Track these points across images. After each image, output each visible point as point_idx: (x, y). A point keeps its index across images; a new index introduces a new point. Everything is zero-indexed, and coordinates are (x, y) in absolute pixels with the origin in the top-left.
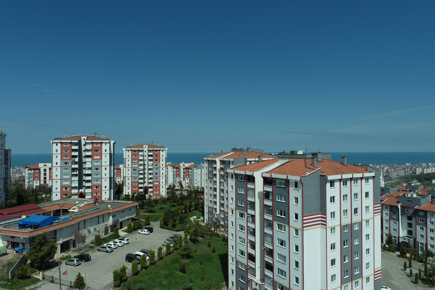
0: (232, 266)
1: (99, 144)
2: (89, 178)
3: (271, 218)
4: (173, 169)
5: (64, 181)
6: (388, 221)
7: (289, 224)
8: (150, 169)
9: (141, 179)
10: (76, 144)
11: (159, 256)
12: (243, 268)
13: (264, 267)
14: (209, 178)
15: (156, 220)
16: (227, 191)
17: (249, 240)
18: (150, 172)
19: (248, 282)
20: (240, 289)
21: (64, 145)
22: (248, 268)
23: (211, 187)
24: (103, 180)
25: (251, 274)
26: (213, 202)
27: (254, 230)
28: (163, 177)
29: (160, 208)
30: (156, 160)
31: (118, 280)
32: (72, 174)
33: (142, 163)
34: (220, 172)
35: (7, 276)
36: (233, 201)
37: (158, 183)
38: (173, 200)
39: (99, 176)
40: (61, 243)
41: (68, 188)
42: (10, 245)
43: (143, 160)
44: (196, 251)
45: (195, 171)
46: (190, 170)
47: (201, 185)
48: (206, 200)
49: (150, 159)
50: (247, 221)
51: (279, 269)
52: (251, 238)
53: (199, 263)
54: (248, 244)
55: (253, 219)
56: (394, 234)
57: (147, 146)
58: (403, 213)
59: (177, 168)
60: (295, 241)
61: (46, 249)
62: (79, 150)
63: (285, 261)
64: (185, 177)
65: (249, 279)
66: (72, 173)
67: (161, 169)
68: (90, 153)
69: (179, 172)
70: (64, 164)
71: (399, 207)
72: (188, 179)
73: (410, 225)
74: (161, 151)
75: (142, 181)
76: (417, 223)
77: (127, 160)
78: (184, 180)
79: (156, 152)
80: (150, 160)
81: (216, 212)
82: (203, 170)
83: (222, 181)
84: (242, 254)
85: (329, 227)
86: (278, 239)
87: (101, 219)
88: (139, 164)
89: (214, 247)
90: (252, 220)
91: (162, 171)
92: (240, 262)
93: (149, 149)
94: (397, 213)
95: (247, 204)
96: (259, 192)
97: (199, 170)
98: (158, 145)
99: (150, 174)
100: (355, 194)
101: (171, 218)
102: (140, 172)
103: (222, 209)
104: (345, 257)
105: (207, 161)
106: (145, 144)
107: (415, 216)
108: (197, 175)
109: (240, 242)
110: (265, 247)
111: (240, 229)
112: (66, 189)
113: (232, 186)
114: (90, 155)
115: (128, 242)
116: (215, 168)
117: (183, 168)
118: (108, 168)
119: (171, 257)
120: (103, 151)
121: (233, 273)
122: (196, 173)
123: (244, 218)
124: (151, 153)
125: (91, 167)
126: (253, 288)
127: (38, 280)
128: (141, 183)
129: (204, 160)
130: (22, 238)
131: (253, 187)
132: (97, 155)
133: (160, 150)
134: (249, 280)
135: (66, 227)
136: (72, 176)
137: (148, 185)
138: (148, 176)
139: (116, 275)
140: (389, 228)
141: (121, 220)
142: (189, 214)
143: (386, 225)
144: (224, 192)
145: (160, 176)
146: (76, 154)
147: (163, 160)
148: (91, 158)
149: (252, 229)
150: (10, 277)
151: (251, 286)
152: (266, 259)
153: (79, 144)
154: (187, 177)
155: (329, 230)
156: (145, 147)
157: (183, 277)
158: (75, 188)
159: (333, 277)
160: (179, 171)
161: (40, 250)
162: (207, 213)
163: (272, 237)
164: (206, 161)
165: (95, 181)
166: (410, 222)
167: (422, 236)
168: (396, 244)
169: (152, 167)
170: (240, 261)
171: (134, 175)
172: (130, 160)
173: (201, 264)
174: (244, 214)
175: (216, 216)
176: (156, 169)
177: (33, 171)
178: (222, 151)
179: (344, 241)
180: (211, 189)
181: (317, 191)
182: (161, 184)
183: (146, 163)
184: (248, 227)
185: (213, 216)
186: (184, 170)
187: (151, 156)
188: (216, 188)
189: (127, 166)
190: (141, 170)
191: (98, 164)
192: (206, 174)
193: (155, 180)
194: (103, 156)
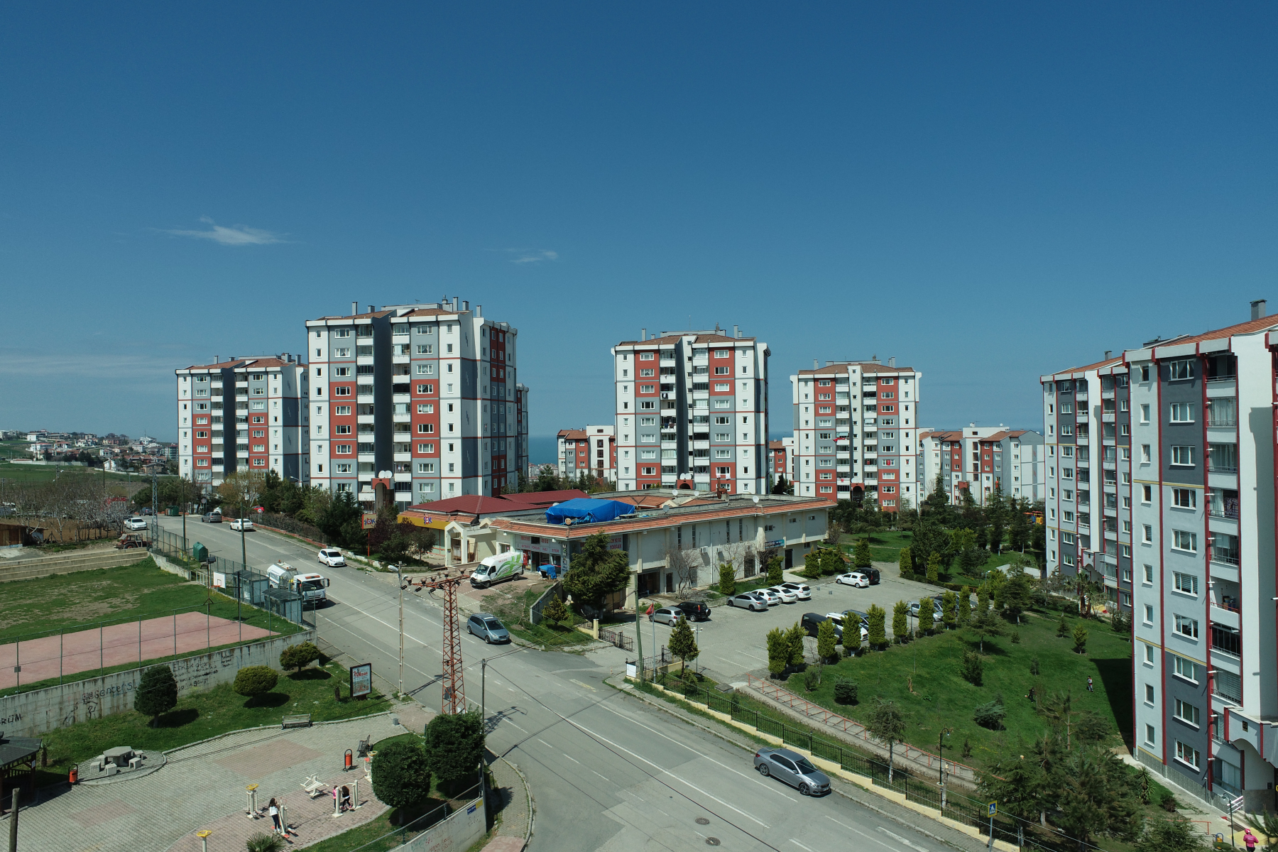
0: (1146, 674)
1: (726, 353)
2: (702, 445)
4: (939, 446)
5: (644, 452)
8: (869, 435)
9: (843, 462)
10: (670, 355)
11: (897, 629)
12: (1191, 678)
14: (1060, 438)
15: (889, 559)
16: (1130, 474)
17: (1214, 579)
18: (869, 442)
19: (1212, 723)
20: (1180, 751)
21: (642, 357)
22: (1210, 677)
23: (1068, 470)
24: (740, 450)
25: (1223, 695)
26: (1078, 518)
27: (1236, 541)
28: (908, 458)
29: (900, 537)
30: (888, 408)
31: (782, 658)
32: (661, 433)
33: (844, 415)
34: (1102, 413)
35: (526, 617)
36: (1148, 454)
37: (892, 477)
38: (941, 515)
39: (727, 440)
40: (640, 571)
41: (653, 469)
42: (530, 561)
43: (847, 407)
44: (1015, 639)
45: (1014, 450)
46: (995, 449)
47: (1035, 495)
48: (1053, 511)
49: (867, 406)
50: (1207, 514)
52: (1224, 571)
53: (1028, 671)
54: (1212, 593)
55: (1229, 507)
57: (858, 368)
59: (953, 443)
61: (604, 569)
62: (678, 371)
64: (980, 471)
65: (1215, 713)
66: (663, 431)
67: (902, 433)
68: (703, 378)
69: (960, 455)
70: (643, 407)
72: (991, 476)
74: (902, 382)
75: (845, 469)
77: (802, 408)
78: (976, 478)
79: (888, 382)
80: (869, 408)
81: (1089, 548)
82: (1040, 448)
83: (1109, 442)
84: (1186, 630)
87: (734, 530)
88: (837, 419)
89: (1079, 633)
90: (1226, 509)
91: (904, 442)
92: (1178, 659)
93: (865, 375)
95: (1206, 456)
96: (1252, 409)
97: (1027, 450)
98: (893, 364)
99: (870, 448)
101: (935, 550)
102: (840, 443)
103: (1110, 536)
105: (1054, 386)
106: (852, 363)
108: (1019, 465)
109: (1180, 591)
111: (1177, 545)
112: (649, 471)
113: (1146, 407)
114: (704, 384)
115: (808, 594)
116: (1084, 405)
117: (974, 443)
118: (751, 417)
119: (936, 641)
120: (739, 372)
121: (1151, 697)
123: (1194, 506)
124: (871, 388)
125: (708, 414)
126: (1232, 738)
127: (588, 639)
128: (843, 475)
129: (1043, 383)
130: (553, 540)
131: (1229, 392)
132: (722, 383)
133: (897, 378)
134: (1216, 718)
135: (650, 532)
136: (661, 440)
137: (864, 481)
138: (863, 453)
139: (775, 643)
141: (788, 543)
142: (994, 557)
144: (1116, 479)
145: (899, 456)
146: (671, 379)
147: (907, 409)
148: (707, 391)
149: (1227, 540)
150: (531, 621)
151: (1223, 737)
153: (677, 353)
154: (987, 469)
156: (854, 371)
157: (974, 692)
158: (670, 469)
160: (960, 451)
161: (592, 570)
162: (1054, 552)
164: (1051, 385)
165: (718, 452)
169: (874, 429)
170: (1179, 655)
171: (822, 451)
172: (811, 408)
173: (1033, 673)
174: (1194, 493)
175: (1087, 561)
176: (888, 434)
177: (574, 444)
178: (1106, 353)
180: (1068, 476)
182: (903, 478)
183: (856, 417)
184: (1208, 533)
185: (1076, 563)
186: (977, 449)
187: (872, 395)
188: (1089, 469)
189: (802, 425)
190: (841, 438)
191: (726, 406)
192: (1052, 427)
193: (883, 465)
194: (738, 384)
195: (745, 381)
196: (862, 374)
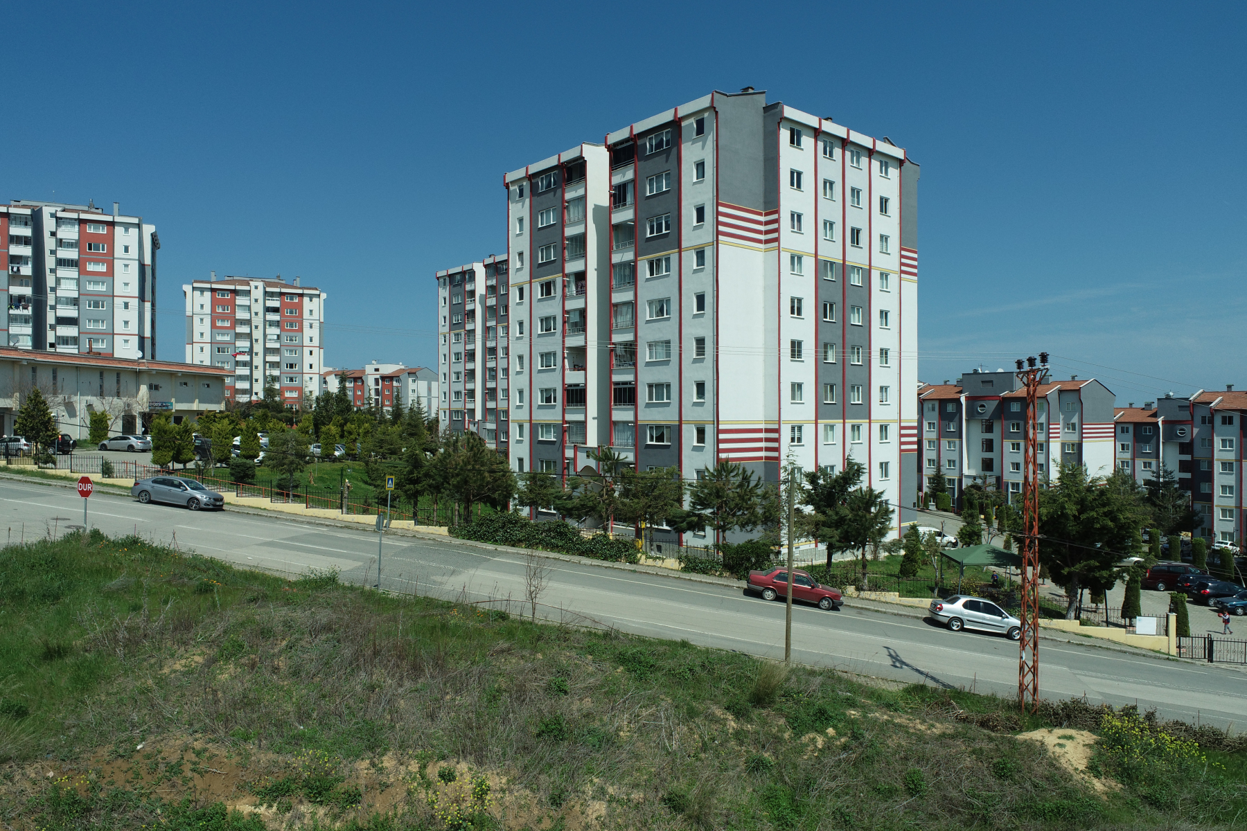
0: (518, 450)
1: (103, 229)
2: (68, 331)
3: (629, 256)
6: (934, 442)
7: (679, 246)
8: (272, 351)
9: (241, 378)
10: (23, 221)
12: (551, 437)
13: (611, 403)
14: (453, 326)
16: (507, 348)
17: (569, 348)
18: (270, 358)
19: (565, 468)
22: (564, 431)
23: (458, 354)
24: (118, 340)
25: (573, 443)
26: (465, 395)
27: (583, 313)
28: (311, 376)
30: (291, 325)
32: (9, 315)
33: (244, 329)
34: (486, 299)
36: (522, 259)
37: (295, 395)
39: (102, 327)
43: (248, 322)
45: (411, 385)
46: (395, 384)
48: (445, 393)
49: (270, 322)
50: (564, 297)
51: (650, 386)
52: (574, 340)
54: (566, 361)
56: (950, 474)
57: (261, 285)
58: (972, 415)
59: (355, 379)
60: (694, 284)
62: (36, 241)
63: (668, 355)
64: (380, 405)
65: (567, 459)
66: (11, 312)
67: (306, 351)
68: (72, 254)
69: (363, 390)
71: (963, 400)
73: (989, 445)
74: (306, 300)
75: (245, 385)
76: (1004, 436)
77: (196, 320)
79: (292, 299)
80: (272, 323)
81: (474, 418)
84: (548, 399)
85: (786, 250)
86: (650, 303)
87: (110, 382)
88: (236, 334)
90: (577, 289)
91: (307, 359)
92: (542, 425)
93: (268, 289)
94: (957, 418)
95: (564, 248)
97: (422, 383)
98: (298, 283)
99: (275, 365)
100: (853, 190)
102: (239, 358)
103: (491, 404)
104: (826, 345)
105: (447, 280)
106: (254, 278)
107: (999, 418)
108: (416, 399)
109: (544, 368)
110: (613, 344)
111: (542, 330)
113: (521, 220)
114: (72, 260)
116: (472, 293)
117: (376, 379)
118: (134, 303)
120: (119, 251)
121: (521, 468)
122: (414, 391)
123: (555, 293)
124: (274, 303)
125: (77, 296)
128: (244, 392)
129: (438, 278)
131: (580, 192)
132: (97, 262)
133: (301, 295)
136: (9, 322)
138: (265, 369)
140: (937, 463)
143: (929, 454)
144: (495, 354)
145: (303, 373)
147: (311, 327)
148: (76, 269)
149: (577, 314)
152: (616, 378)
153: (35, 220)
154: (387, 403)
155: (785, 258)
156: (256, 287)
159: (797, 387)
160: (363, 386)
163: (633, 305)
164: (445, 279)
165: (89, 340)
166: (988, 436)
167: (1016, 466)
168: (953, 500)
169: (277, 345)
170: (542, 422)
172: (208, 321)
174: (555, 282)
175: (472, 429)
176: (291, 351)
179: (825, 306)
180: (458, 359)
181: (756, 150)
183: (257, 334)
184: (565, 312)
186: (378, 385)
187: (275, 310)
188: (474, 350)
189: (197, 337)
190: (242, 353)
191: (102, 288)
192: (445, 318)
193: (286, 382)
194: (118, 265)
195: (127, 262)
196: (264, 288)
